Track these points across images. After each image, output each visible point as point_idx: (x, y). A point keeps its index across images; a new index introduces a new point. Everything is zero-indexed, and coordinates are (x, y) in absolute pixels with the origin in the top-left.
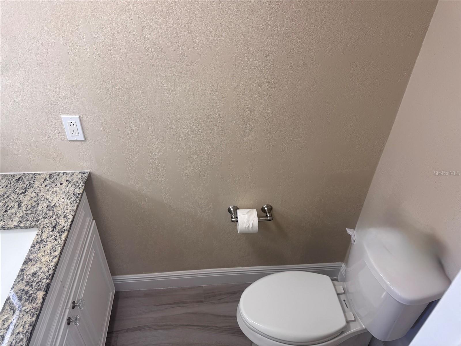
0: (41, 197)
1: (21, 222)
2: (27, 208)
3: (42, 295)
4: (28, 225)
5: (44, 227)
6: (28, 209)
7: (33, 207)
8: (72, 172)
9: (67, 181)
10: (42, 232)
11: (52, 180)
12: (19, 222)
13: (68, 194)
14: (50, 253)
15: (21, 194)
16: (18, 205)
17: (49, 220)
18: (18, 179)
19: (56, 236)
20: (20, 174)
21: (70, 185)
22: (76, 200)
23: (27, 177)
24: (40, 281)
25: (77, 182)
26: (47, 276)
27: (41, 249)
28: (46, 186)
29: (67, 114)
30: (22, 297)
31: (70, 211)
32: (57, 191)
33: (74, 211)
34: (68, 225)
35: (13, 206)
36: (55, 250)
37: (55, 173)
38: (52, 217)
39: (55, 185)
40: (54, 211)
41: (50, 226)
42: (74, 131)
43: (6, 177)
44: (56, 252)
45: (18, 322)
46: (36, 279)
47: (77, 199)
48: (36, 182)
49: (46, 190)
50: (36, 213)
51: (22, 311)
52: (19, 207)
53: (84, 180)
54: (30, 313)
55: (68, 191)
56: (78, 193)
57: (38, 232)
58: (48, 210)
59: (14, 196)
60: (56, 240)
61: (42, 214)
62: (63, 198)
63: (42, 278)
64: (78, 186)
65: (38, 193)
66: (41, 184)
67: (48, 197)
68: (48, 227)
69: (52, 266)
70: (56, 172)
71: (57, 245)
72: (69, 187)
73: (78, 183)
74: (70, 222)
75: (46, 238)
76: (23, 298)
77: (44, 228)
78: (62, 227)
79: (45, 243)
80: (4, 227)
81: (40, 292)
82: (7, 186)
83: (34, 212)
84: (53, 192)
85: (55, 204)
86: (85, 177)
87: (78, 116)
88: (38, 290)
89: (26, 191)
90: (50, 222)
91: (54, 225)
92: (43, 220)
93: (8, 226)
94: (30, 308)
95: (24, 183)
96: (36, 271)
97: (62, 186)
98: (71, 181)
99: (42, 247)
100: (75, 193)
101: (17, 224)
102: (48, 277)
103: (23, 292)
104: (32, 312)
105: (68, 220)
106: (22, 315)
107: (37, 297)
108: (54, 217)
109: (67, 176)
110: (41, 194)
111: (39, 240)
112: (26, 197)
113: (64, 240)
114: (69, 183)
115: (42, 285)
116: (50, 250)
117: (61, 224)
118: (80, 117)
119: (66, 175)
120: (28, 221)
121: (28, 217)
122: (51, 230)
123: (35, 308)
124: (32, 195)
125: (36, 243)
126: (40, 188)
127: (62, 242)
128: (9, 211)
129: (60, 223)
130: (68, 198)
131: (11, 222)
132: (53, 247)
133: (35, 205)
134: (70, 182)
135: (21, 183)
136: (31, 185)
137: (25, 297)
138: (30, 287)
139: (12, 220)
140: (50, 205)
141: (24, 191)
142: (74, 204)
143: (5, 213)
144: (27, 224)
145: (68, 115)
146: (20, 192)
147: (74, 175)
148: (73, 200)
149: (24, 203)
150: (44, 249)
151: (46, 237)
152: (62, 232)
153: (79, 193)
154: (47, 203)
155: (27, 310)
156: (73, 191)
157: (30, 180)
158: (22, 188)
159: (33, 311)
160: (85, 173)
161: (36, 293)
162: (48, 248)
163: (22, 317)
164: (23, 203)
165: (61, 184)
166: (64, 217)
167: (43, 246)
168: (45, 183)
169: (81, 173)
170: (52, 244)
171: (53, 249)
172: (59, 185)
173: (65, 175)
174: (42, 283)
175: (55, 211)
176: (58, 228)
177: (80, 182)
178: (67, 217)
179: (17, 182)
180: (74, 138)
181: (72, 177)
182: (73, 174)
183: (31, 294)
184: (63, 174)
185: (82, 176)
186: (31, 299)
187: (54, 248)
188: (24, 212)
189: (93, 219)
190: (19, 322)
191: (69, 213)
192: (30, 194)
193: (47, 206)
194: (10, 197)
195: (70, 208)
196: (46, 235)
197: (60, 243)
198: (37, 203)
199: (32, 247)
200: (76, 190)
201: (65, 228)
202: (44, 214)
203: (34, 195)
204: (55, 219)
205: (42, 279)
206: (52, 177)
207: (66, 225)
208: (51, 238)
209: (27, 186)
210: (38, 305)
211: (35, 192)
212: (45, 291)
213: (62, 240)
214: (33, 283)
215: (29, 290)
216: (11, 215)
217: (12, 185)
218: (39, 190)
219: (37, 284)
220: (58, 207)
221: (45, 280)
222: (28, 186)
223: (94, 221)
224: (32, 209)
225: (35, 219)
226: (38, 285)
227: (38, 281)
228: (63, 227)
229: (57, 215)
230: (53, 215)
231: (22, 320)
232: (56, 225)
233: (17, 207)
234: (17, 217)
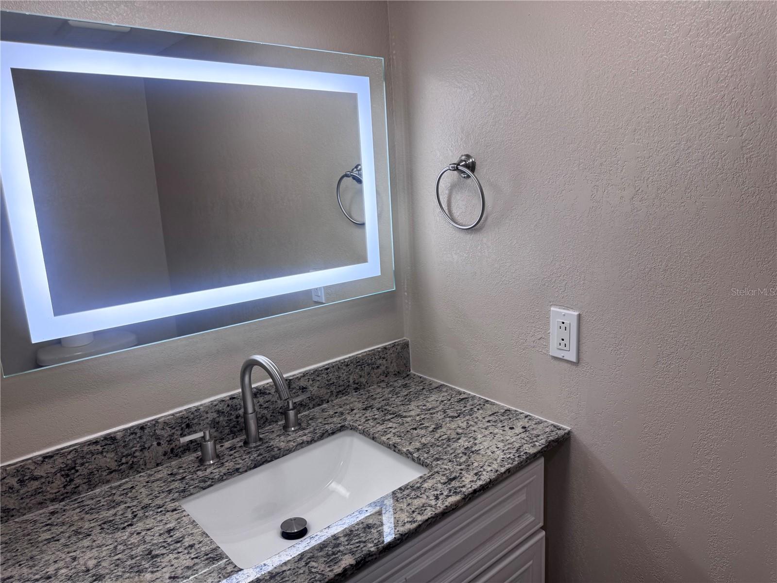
0: (471, 432)
1: (418, 450)
2: (440, 437)
3: (348, 564)
4: (422, 458)
5: (438, 472)
6: (440, 439)
7: (449, 440)
8: (540, 420)
9: (524, 428)
10: (429, 478)
11: (502, 418)
12: (416, 448)
13: (510, 446)
14: (413, 512)
15: (449, 417)
16: (434, 428)
17: (453, 466)
18: (463, 399)
19: (442, 494)
20: (470, 394)
21: (523, 435)
22: (514, 460)
23: (476, 401)
24: (365, 542)
25: (536, 436)
26: (379, 541)
27: (408, 499)
28: (489, 421)
29: (561, 306)
30: (326, 547)
31: (492, 470)
32: (497, 434)
33: (498, 473)
34: (471, 488)
35: (428, 427)
36: (423, 511)
37: (516, 411)
38: (460, 465)
39: (501, 426)
40: (470, 458)
41: (448, 475)
42: (563, 340)
43: (451, 391)
44: (421, 515)
45: (289, 577)
46: (364, 535)
47: (516, 459)
48: (481, 411)
49: (484, 427)
50: (446, 448)
51: (308, 566)
52: (433, 431)
53: (551, 438)
54: (313, 576)
55: (513, 442)
56: (525, 451)
57: (425, 475)
58: (463, 453)
59: (440, 416)
60: (437, 498)
61: (451, 454)
62: (498, 448)
63: (371, 539)
64: (534, 441)
65: (471, 425)
66: (484, 416)
67: (479, 436)
68: (444, 475)
69: (398, 531)
70: (519, 410)
71: (432, 506)
72: (519, 436)
73: (538, 438)
74: (478, 485)
75: (427, 488)
76: (327, 549)
77: (437, 474)
78: (461, 485)
79: (419, 494)
80: (395, 447)
81: (351, 556)
82: (442, 401)
83: (444, 447)
84: (491, 433)
85: (480, 450)
86: (557, 434)
87: (576, 313)
88: (350, 553)
89: (459, 416)
90: (452, 470)
91: (452, 477)
92: (446, 461)
93: (400, 447)
94: (320, 569)
95: (465, 407)
96: (375, 524)
97: (510, 430)
98: (528, 431)
99: (411, 497)
100: (521, 450)
101: (411, 450)
102: (379, 543)
103: (333, 542)
104: (315, 578)
105: (478, 481)
106: (302, 571)
107: (341, 560)
108: (463, 467)
109: (530, 422)
110: (473, 429)
111: (416, 486)
112: (453, 423)
113: (446, 506)
114: (523, 432)
115: (362, 548)
116: (416, 507)
117: (463, 481)
118: (579, 316)
119: (529, 420)
120: (427, 453)
121: (431, 449)
122: (442, 481)
123: (323, 575)
124: (461, 425)
125: (409, 487)
126: (479, 420)
127: (442, 506)
128: (418, 430)
129: (464, 479)
130: (505, 451)
131: (408, 444)
132: (423, 506)
133: (453, 438)
134: (526, 431)
135: (462, 405)
136: (471, 412)
137: (330, 549)
138: (347, 540)
139: (411, 443)
140: (472, 447)
141: (456, 415)
142: (506, 463)
143: (412, 431)
144: (423, 456)
145: (562, 308)
146: (451, 414)
147: (542, 425)
148: (510, 457)
149: (444, 430)
150: (410, 501)
151: (428, 486)
152: (455, 492)
153: (527, 451)
154: (471, 443)
155: (313, 570)
156: (520, 445)
157: (475, 406)
158: (457, 410)
159: (319, 576)
160: (560, 429)
161: (346, 554)
162: (417, 503)
163: (301, 574)
164: (441, 429)
165: (512, 428)
166: (476, 474)
167: (414, 497)
168: (491, 418)
169: (555, 426)
170: (427, 501)
171: (422, 509)
172: (507, 428)
173: (527, 418)
174: (365, 546)
175: (472, 459)
176: (454, 484)
177: (542, 438)
178: (480, 475)
179: (457, 402)
180: (560, 354)
181: (534, 426)
182: (541, 423)
183: (339, 551)
184: (526, 417)
185: (553, 431)
186: (332, 558)
187: (424, 508)
188: (433, 440)
189: (542, 528)
190: (291, 577)
191: (488, 472)
192: (461, 422)
193: (466, 447)
194: (434, 415)
195: (495, 466)
196: (430, 485)
197: (437, 506)
198: (458, 436)
199: (400, 489)
200: (525, 446)
201: (464, 489)
202: (453, 455)
203: (464, 425)
204: (461, 470)
205: (370, 541)
206: (507, 414)
207: (470, 486)
208: (433, 493)
209: (465, 411)
210: (330, 574)
211: (468, 423)
212: (356, 561)
213: (443, 504)
214: (355, 538)
215: (343, 544)
216: (416, 435)
217: (449, 402)
218: (475, 422)
219: (357, 543)
220: (481, 456)
221: (372, 545)
222: (467, 411)
223: (543, 533)
224: (445, 441)
225: (437, 456)
226: (358, 545)
227: (363, 539)
228: (462, 487)
229: (469, 465)
230: (464, 462)
231: (295, 578)
232: (454, 478)
233: (432, 429)
234: (420, 442)
